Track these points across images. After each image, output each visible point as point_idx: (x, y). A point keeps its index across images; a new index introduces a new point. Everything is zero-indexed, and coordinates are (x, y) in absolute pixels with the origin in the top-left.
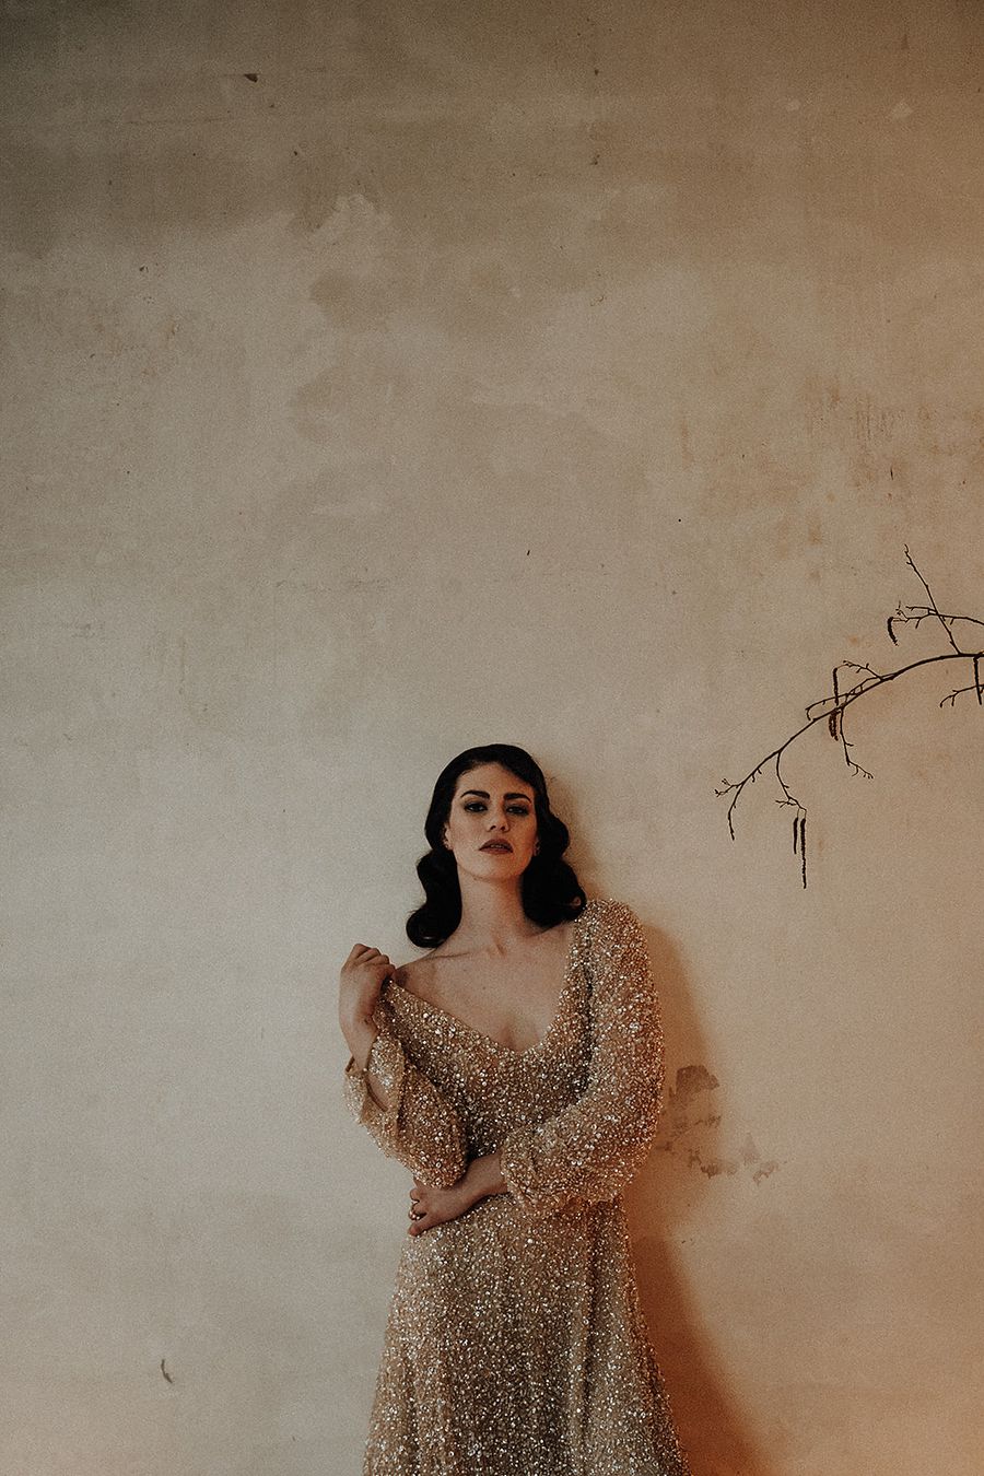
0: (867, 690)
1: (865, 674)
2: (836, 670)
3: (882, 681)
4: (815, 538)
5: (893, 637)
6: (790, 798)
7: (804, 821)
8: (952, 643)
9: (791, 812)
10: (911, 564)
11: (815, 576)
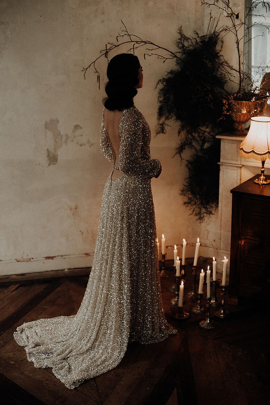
0: (113, 48)
1: (112, 45)
2: (106, 45)
3: (116, 47)
4: (103, 13)
5: (117, 40)
6: (97, 71)
7: (99, 76)
8: (130, 39)
9: (97, 74)
10: (122, 22)
11: (103, 22)
